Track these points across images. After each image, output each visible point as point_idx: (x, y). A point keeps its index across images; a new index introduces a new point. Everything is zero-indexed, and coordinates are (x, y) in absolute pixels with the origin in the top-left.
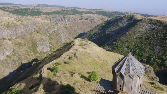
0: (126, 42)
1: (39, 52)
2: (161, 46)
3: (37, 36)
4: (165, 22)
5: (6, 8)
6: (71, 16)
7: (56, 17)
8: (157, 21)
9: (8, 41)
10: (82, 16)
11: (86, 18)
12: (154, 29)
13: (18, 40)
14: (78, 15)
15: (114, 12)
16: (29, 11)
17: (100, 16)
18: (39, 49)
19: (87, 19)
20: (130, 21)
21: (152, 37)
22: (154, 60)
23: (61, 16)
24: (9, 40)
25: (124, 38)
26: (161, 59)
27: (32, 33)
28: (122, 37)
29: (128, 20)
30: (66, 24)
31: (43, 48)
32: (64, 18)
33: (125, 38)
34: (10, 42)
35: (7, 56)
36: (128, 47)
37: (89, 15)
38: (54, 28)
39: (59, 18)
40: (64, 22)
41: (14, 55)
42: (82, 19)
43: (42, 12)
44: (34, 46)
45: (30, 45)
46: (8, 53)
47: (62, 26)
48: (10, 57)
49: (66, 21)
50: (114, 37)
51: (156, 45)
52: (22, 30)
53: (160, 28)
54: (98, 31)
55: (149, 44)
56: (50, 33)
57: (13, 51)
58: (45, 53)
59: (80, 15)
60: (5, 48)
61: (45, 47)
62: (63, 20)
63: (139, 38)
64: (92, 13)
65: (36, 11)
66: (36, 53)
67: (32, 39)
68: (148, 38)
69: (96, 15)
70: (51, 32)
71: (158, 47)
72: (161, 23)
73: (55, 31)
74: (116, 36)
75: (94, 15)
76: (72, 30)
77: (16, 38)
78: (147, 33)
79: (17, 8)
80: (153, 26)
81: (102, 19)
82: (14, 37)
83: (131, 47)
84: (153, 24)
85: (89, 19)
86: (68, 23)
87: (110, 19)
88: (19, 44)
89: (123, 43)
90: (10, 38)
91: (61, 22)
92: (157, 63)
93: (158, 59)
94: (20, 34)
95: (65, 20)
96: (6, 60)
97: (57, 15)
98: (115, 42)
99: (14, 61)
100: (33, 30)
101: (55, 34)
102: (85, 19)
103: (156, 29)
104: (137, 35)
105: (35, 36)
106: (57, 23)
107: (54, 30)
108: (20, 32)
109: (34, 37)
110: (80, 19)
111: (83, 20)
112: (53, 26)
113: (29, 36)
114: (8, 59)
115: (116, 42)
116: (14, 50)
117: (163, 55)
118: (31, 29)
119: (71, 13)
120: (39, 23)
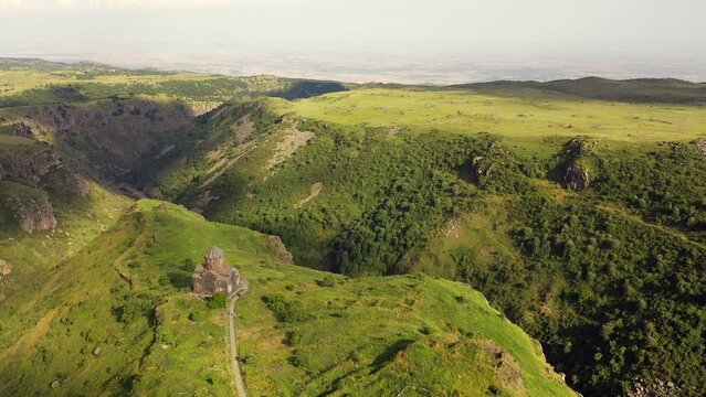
0: (250, 178)
1: (30, 231)
3: (16, 192)
4: (333, 125)
8: (316, 123)
10: (119, 104)
11: (132, 108)
15: (214, 81)
17: (174, 98)
18: (28, 225)
19: (137, 112)
23: (53, 108)
28: (239, 168)
30: (74, 134)
31: (38, 221)
32: (64, 114)
33: (245, 170)
38: (50, 159)
40: (67, 127)
42: (121, 112)
44: (13, 220)
49: (73, 123)
50: (219, 165)
55: (299, 181)
56: (42, 173)
58: (47, 232)
59: (115, 99)
61: (44, 218)
62: (62, 119)
66: (21, 236)
68: (296, 167)
70: (44, 170)
71: (318, 185)
72: (323, 127)
73: (55, 166)
74: (223, 161)
75: (155, 99)
78: (293, 154)
80: (308, 135)
81: (182, 106)
84: (308, 130)
85: (143, 111)
86: (77, 129)
95: (67, 120)
97: (40, 107)
101: (56, 176)
102: (132, 113)
103: (313, 142)
104: (273, 162)
105: (10, 193)
107: (53, 164)
110: (115, 114)
111: (126, 115)
112: (46, 155)
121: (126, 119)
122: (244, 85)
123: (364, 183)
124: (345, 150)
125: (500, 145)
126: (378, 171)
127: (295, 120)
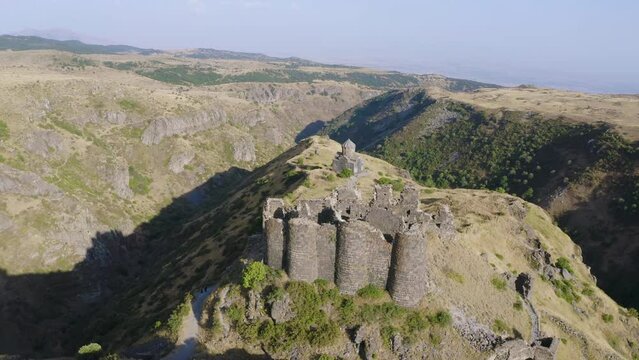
0: (402, 144)
1: (238, 160)
2: (461, 153)
3: (233, 132)
4: (477, 107)
5: (135, 65)
6: (288, 86)
7: (254, 88)
8: (463, 105)
9: (183, 140)
10: (313, 87)
11: (322, 90)
12: (454, 120)
13: (199, 138)
14: (304, 84)
15: (391, 76)
16: (190, 73)
17: (356, 86)
18: (238, 156)
19: (325, 94)
20: (416, 103)
21: (448, 136)
22: (445, 177)
23: (265, 85)
24: (185, 138)
25: (398, 138)
26: (457, 174)
27: (222, 125)
28: (394, 136)
29: (414, 99)
30: (277, 106)
31: (244, 154)
32: (272, 90)
33: (400, 137)
34: (187, 142)
35: (186, 167)
36: (402, 155)
37: (332, 82)
38: (258, 115)
39: (260, 92)
40: (273, 100)
41: (198, 165)
42: (313, 92)
43: (220, 76)
44: (229, 150)
45: (222, 149)
46: (186, 162)
47: (267, 109)
48: (191, 169)
49: (278, 97)
50: (380, 135)
51: (452, 151)
52: (206, 120)
53: (467, 118)
54: (350, 122)
55: (441, 149)
56: (252, 125)
57: (195, 158)
58: (248, 163)
59: (310, 82)
60: (181, 153)
61: (248, 154)
62: (271, 94)
63: (427, 138)
64: (337, 78)
65: (206, 72)
66: (232, 162)
67: (223, 137)
68: (441, 138)
69: (347, 83)
70: (253, 123)
71: (456, 154)
72: (469, 108)
73: (261, 121)
74: (384, 132)
75: (341, 84)
76: (291, 118)
77: (195, 135)
78: (440, 128)
79: (160, 66)
80: (454, 115)
81: (361, 92)
82: (191, 133)
83: (409, 154)
84: (455, 110)
85: (330, 93)
86: (280, 103)
87: (379, 93)
88: (203, 146)
89: (395, 147)
90: (184, 134)
91: (264, 101)
92: (450, 181)
93: (452, 174)
94: (202, 129)
95: (274, 95)
96: (184, 173)
97: (257, 84)
98: (380, 146)
99: (197, 174)
100: (224, 120)
101: (260, 129)
102: (322, 94)
103: (458, 120)
104: (423, 132)
105: (229, 132)
106: (256, 102)
107: (259, 120)
108: (200, 123)
109: (226, 134)
110: (309, 94)
111: (317, 95)
112: (256, 112)
113: (217, 131)
114: (188, 171)
115: (383, 145)
116: (196, 155)
117: (460, 168)
118: (220, 119)
119: (287, 77)
120: (228, 106)
121: (315, 99)
122: (416, 81)
123: (494, 154)
124: (483, 128)
125: (612, 131)
126: (508, 146)
127: (447, 102)
